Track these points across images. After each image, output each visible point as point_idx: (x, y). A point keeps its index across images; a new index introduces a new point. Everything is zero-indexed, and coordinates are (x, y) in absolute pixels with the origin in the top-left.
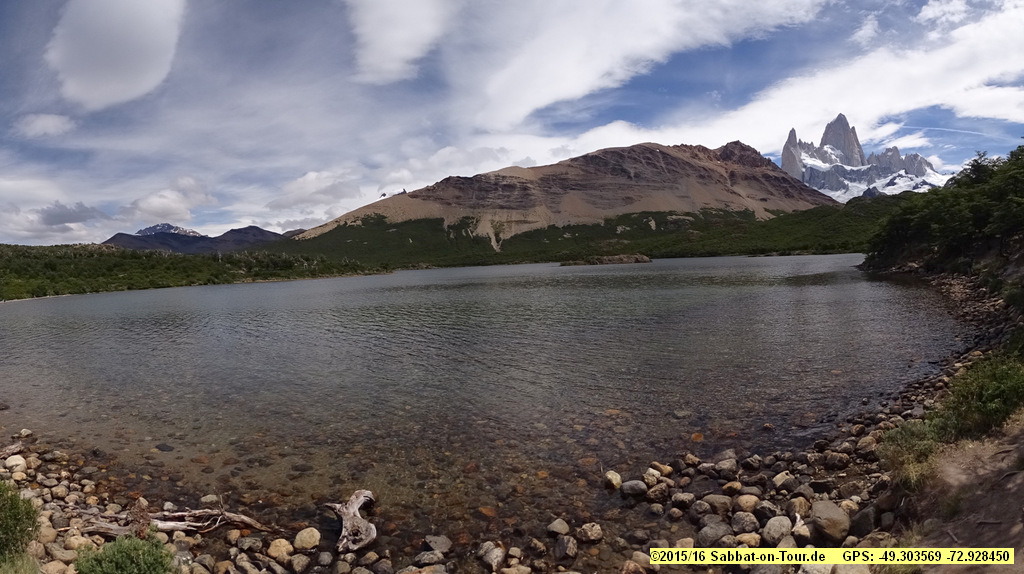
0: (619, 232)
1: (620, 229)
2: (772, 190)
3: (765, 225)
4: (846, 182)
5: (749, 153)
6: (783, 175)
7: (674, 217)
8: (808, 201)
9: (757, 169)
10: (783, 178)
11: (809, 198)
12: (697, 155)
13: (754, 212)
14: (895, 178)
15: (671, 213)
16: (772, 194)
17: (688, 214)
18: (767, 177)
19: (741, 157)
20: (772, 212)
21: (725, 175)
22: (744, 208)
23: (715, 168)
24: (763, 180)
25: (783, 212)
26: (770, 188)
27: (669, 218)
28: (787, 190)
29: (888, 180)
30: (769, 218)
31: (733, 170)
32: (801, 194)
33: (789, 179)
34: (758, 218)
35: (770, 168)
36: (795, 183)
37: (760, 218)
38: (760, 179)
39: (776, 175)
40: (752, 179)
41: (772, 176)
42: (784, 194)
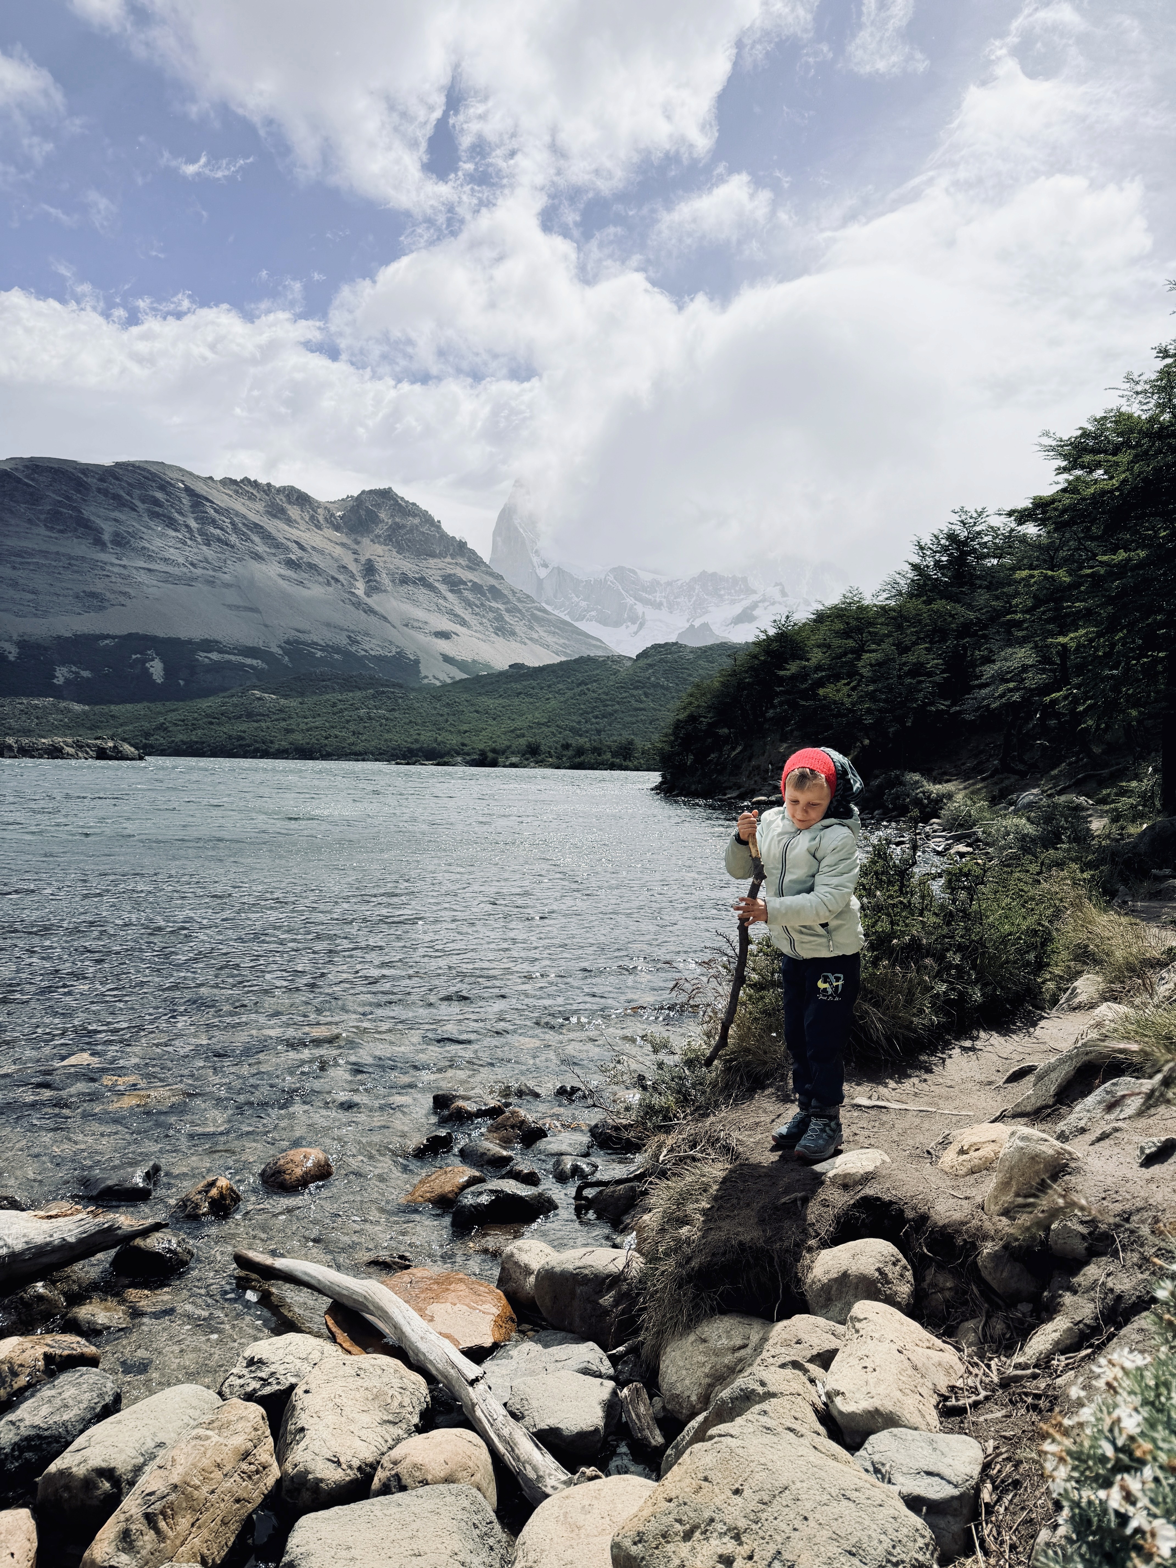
0: (59, 680)
1: (61, 674)
2: (467, 615)
3: (440, 693)
4: (640, 608)
5: (416, 521)
6: (492, 581)
7: (214, 656)
8: (547, 647)
9: (432, 562)
10: (492, 589)
11: (550, 639)
12: (283, 511)
13: (417, 662)
14: (754, 606)
15: (208, 645)
16: (463, 623)
17: (252, 652)
18: (456, 584)
19: (396, 528)
20: (460, 665)
21: (353, 567)
22: (394, 650)
23: (329, 547)
24: (443, 588)
26: (459, 611)
27: (201, 656)
28: (499, 618)
29: (737, 609)
30: (452, 678)
31: (372, 558)
32: (531, 628)
33: (506, 592)
34: (426, 677)
35: (463, 563)
36: (519, 600)
37: (431, 678)
38: (437, 584)
39: (476, 580)
40: (417, 583)
41: (464, 580)
42: (492, 625)
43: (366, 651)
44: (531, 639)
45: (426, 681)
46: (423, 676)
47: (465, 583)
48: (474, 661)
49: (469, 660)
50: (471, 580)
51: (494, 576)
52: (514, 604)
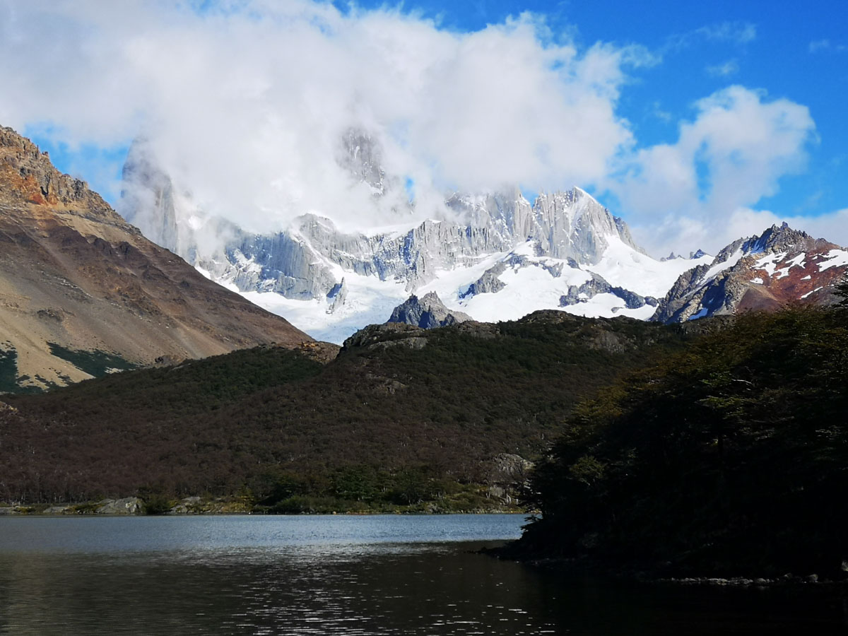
2: (86, 287)
4: (337, 273)
6: (126, 237)
10: (125, 248)
13: (13, 356)
18: (67, 238)
20: (80, 359)
24: (50, 247)
25: (118, 361)
28: (136, 290)
30: (65, 378)
32: (183, 303)
33: (144, 253)
34: (26, 377)
35: (81, 212)
37: (34, 379)
38: (44, 243)
39: (99, 236)
40: (13, 242)
41: (84, 236)
42: (124, 300)
44: (182, 319)
45: (25, 383)
46: (21, 375)
47: (84, 240)
48: (97, 352)
49: (91, 351)
50: (93, 236)
51: (126, 230)
52: (157, 269)
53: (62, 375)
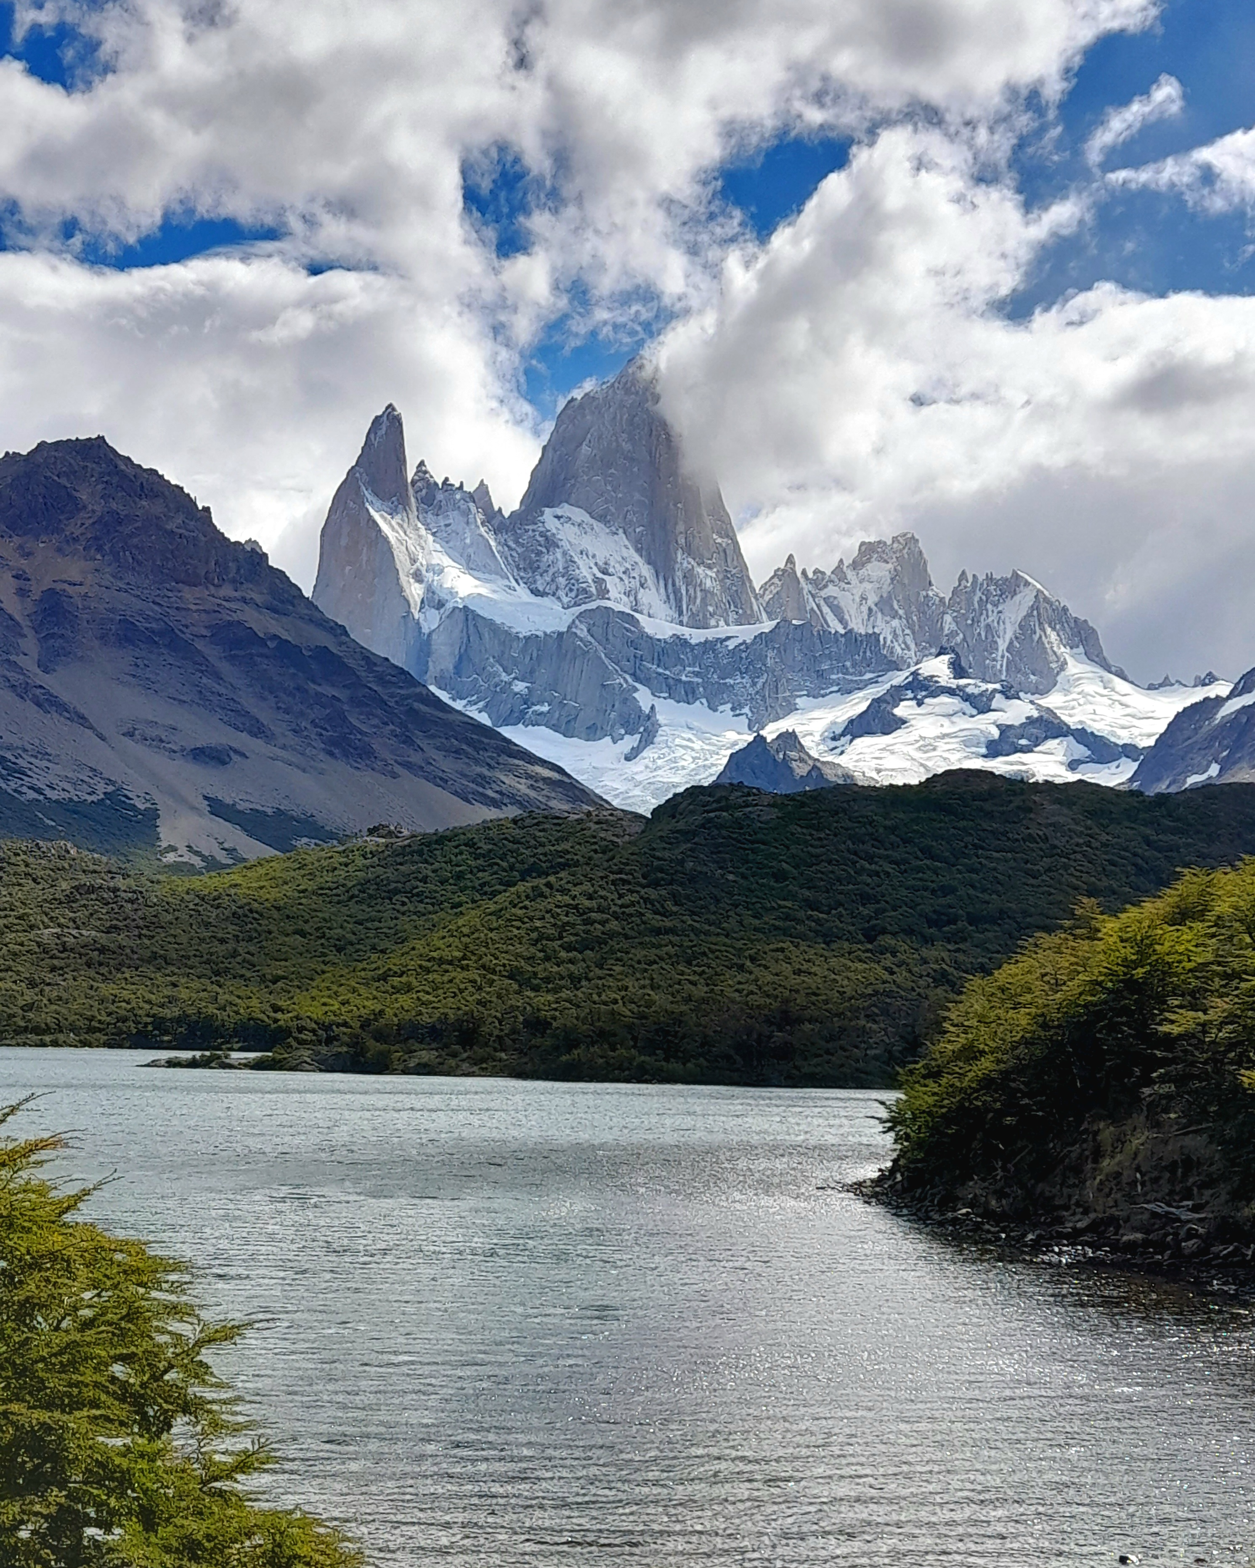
2: (264, 714)
4: (644, 697)
5: (157, 508)
6: (324, 639)
8: (450, 786)
9: (189, 594)
10: (322, 655)
11: (452, 768)
13: (151, 814)
14: (896, 695)
16: (258, 730)
21: (15, 608)
22: (101, 788)
24: (212, 653)
26: (248, 702)
28: (338, 719)
29: (857, 703)
30: (229, 851)
31: (59, 587)
32: (408, 741)
33: (351, 663)
34: (172, 849)
35: (258, 598)
36: (381, 679)
37: (183, 851)
38: (199, 645)
39: (285, 636)
40: (156, 642)
41: (261, 635)
42: (321, 735)
43: (39, 791)
44: (408, 766)
45: (171, 858)
46: (164, 844)
47: (262, 642)
48: (279, 812)
49: (270, 811)
50: (275, 637)
51: (325, 627)
52: (370, 688)
53: (226, 846)
